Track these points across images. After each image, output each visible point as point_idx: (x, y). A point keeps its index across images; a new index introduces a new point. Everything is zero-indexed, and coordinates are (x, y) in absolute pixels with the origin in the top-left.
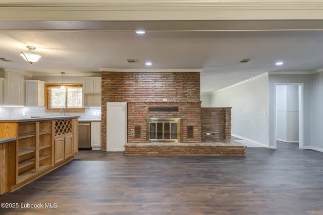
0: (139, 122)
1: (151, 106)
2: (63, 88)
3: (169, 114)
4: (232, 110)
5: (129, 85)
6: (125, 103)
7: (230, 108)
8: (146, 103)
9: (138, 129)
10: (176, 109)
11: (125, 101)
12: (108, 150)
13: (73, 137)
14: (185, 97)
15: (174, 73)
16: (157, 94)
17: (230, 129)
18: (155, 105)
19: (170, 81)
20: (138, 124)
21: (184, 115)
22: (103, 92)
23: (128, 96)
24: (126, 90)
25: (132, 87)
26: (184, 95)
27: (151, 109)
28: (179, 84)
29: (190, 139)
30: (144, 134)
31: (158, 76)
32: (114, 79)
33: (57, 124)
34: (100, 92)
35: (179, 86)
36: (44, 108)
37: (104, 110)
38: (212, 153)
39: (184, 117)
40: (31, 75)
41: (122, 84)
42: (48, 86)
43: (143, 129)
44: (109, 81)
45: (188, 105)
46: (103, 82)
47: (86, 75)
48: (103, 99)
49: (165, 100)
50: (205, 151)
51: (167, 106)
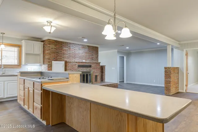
1: (79, 64)
3: (87, 69)
4: (106, 67)
5: (66, 50)
7: (105, 66)
11: (63, 61)
15: (88, 46)
16: (80, 57)
17: (105, 76)
18: (81, 64)
19: (87, 50)
21: (93, 69)
22: (49, 54)
23: (65, 58)
24: (64, 54)
25: (67, 52)
27: (79, 66)
32: (56, 45)
46: (49, 47)
48: (49, 59)
51: (87, 64)
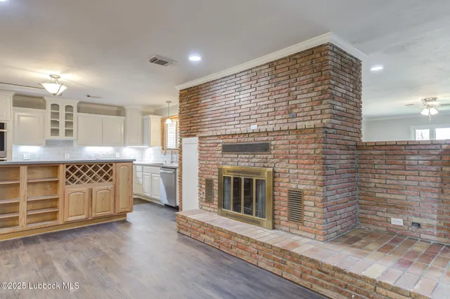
0: (211, 173)
1: (227, 141)
2: (169, 122)
3: (254, 160)
5: (206, 106)
8: (219, 137)
9: (209, 185)
10: (266, 147)
13: (114, 189)
15: (271, 64)
16: (241, 118)
20: (210, 176)
21: (281, 161)
25: (209, 108)
26: (290, 113)
27: (227, 149)
29: (293, 225)
30: (215, 196)
31: (244, 78)
33: (72, 170)
35: (279, 92)
38: (322, 285)
39: (281, 167)
41: (198, 105)
42: (163, 121)
43: (215, 187)
45: (290, 137)
48: (180, 134)
49: (254, 127)
50: (302, 270)
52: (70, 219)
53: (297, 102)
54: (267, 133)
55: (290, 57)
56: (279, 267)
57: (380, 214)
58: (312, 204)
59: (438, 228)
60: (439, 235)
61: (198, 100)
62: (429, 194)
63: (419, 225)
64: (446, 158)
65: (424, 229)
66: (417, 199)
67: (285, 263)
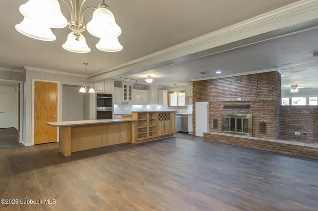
0: (216, 117)
1: (226, 104)
2: (175, 93)
3: (241, 111)
6: (207, 103)
8: (222, 102)
9: (216, 122)
10: (248, 107)
11: (208, 101)
12: (196, 135)
13: (171, 123)
14: (259, 96)
15: (248, 76)
16: (232, 95)
19: (244, 82)
20: (216, 118)
21: (256, 112)
22: (194, 95)
23: (210, 97)
24: (208, 93)
25: (213, 90)
26: (258, 94)
27: (225, 107)
28: (253, 85)
29: (262, 134)
30: (220, 126)
31: (233, 79)
32: (200, 85)
33: (160, 115)
34: (192, 95)
35: (252, 86)
36: (167, 106)
37: (194, 107)
39: (256, 114)
40: (161, 88)
41: (206, 88)
42: (169, 93)
43: (220, 122)
44: (197, 87)
45: (260, 103)
46: (193, 88)
47: (186, 84)
48: (193, 100)
49: (239, 99)
50: (273, 147)
52: (160, 135)
53: (261, 90)
54: (249, 101)
55: (258, 74)
56: (262, 147)
57: (290, 131)
58: (271, 127)
59: (313, 135)
60: (313, 137)
61: (206, 86)
62: (310, 124)
63: (305, 134)
64: (316, 111)
65: (308, 135)
66: (305, 125)
67: (265, 146)
